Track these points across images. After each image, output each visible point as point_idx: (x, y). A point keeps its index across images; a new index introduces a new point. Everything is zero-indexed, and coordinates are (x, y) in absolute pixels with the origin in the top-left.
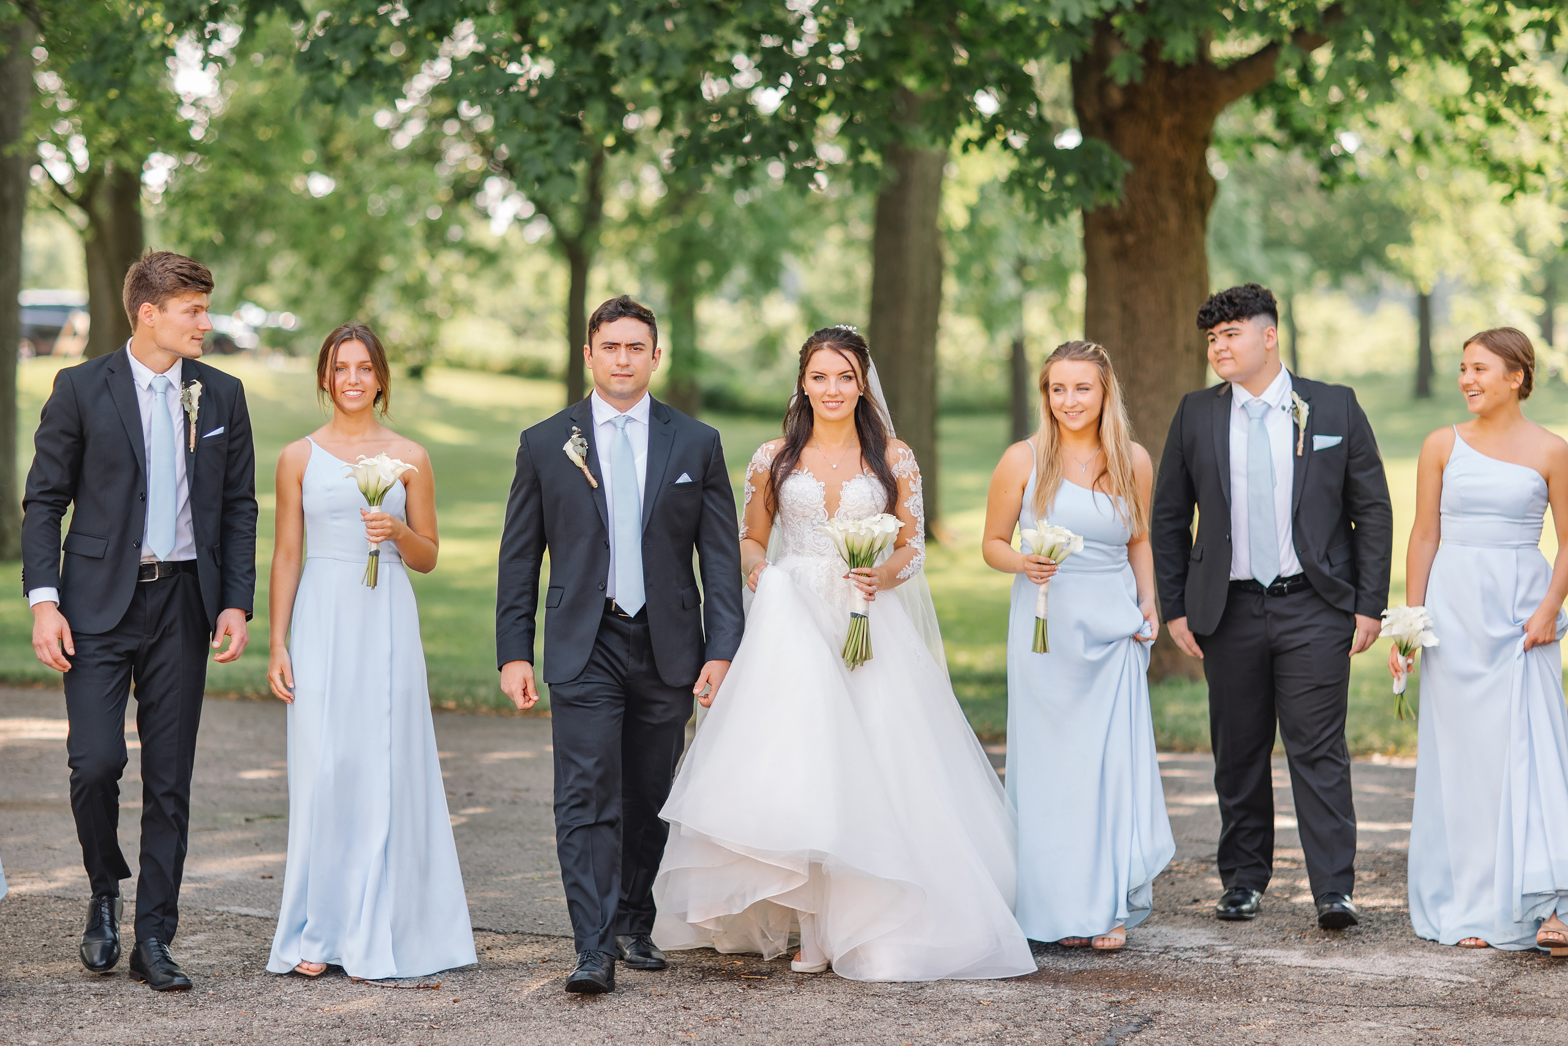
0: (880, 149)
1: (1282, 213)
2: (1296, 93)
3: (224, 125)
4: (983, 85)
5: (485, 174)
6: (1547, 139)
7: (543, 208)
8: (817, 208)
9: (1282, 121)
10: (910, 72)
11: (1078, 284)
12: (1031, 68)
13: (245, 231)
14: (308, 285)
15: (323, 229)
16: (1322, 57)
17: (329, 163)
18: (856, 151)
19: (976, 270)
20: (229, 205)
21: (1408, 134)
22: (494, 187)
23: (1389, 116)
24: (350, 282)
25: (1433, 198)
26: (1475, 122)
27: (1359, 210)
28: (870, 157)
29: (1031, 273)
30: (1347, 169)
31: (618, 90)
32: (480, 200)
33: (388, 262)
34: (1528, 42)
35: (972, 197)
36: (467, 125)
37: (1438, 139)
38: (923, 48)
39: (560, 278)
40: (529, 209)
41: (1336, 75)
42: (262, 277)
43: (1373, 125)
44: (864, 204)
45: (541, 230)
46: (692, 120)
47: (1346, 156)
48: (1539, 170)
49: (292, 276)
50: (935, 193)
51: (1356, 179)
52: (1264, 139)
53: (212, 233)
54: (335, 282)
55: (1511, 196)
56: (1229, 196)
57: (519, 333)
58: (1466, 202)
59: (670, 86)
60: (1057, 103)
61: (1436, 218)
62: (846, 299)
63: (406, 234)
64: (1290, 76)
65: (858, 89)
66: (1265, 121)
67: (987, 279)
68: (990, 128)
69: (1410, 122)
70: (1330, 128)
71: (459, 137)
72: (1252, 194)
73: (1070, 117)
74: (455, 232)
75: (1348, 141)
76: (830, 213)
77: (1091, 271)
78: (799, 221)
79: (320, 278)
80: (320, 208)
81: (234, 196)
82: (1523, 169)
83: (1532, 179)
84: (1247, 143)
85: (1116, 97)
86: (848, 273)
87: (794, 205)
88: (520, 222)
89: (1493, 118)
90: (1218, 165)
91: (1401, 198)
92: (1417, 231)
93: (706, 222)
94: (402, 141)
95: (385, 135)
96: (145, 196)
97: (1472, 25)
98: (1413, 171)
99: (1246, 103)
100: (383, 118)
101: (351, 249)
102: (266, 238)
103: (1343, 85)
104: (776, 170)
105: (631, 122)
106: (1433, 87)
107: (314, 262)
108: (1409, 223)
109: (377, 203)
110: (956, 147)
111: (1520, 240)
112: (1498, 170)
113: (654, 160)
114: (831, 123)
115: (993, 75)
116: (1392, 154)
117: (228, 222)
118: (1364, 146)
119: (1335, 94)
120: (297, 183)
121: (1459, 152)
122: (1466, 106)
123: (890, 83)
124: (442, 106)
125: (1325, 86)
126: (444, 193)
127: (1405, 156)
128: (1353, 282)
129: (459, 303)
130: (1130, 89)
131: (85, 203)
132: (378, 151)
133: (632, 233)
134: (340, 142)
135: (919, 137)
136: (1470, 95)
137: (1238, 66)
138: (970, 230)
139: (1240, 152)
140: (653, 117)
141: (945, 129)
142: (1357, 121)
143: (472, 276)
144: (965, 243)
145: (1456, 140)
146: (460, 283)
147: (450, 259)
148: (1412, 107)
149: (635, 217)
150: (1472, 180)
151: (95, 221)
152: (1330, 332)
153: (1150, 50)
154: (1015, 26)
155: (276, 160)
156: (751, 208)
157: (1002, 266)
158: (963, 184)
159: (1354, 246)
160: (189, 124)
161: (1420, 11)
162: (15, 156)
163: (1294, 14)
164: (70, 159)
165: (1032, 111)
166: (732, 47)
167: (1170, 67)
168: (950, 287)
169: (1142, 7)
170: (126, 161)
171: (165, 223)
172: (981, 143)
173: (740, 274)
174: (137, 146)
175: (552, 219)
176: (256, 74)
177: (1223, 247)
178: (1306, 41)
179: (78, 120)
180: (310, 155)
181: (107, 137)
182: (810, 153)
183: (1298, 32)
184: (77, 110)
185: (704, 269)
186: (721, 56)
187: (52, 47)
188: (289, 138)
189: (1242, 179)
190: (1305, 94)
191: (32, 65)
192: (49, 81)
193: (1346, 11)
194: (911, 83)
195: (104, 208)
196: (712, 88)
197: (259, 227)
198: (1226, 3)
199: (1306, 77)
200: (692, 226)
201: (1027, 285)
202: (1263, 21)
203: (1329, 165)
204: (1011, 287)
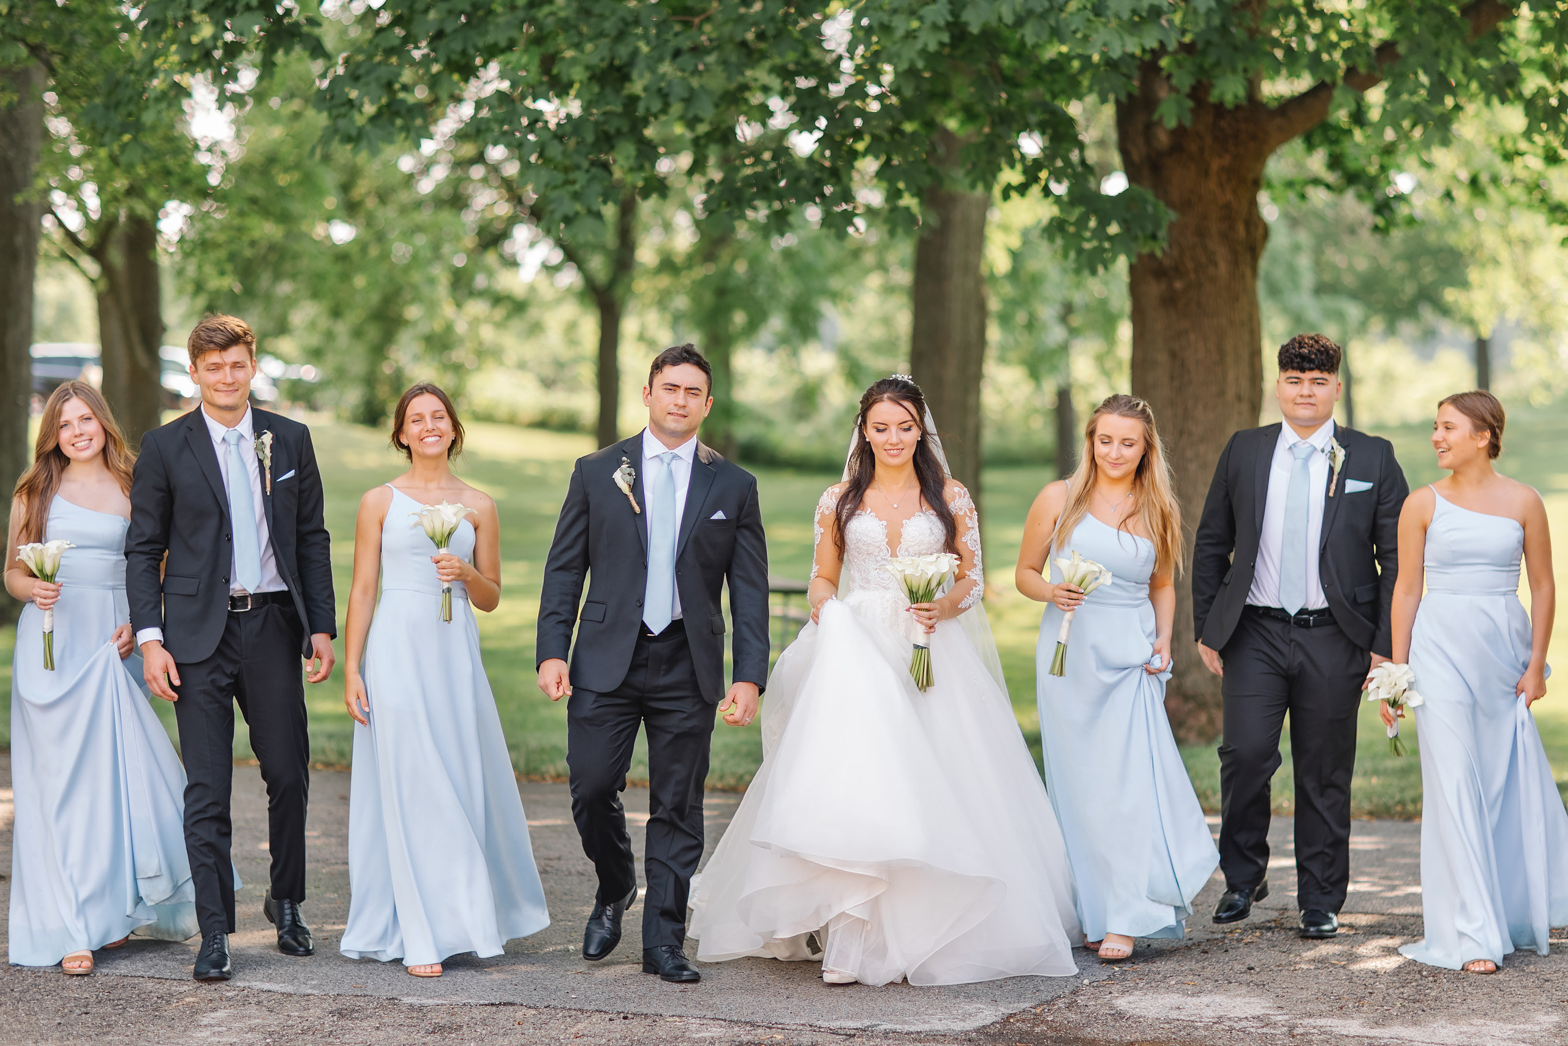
0: (918, 193)
1: (1335, 257)
2: (1349, 132)
3: (244, 171)
4: (1027, 127)
5: (512, 221)
7: (572, 255)
8: (857, 253)
9: (1335, 162)
10: (951, 114)
11: (1125, 331)
12: (1074, 109)
13: (264, 280)
14: (330, 335)
15: (345, 277)
16: (1376, 96)
17: (351, 209)
18: (893, 195)
19: (1021, 317)
20: (248, 253)
21: (1464, 175)
22: (522, 233)
23: (1444, 158)
24: (373, 333)
25: (1490, 239)
26: (1534, 162)
27: (1416, 253)
28: (908, 201)
29: (1076, 320)
30: (1403, 210)
31: (649, 132)
32: (508, 247)
33: (413, 312)
35: (1015, 242)
36: (495, 169)
37: (1495, 180)
38: (963, 89)
39: (589, 328)
40: (557, 256)
41: (1391, 117)
42: (282, 328)
43: (1428, 165)
44: (904, 249)
45: (570, 277)
46: (726, 163)
47: (1401, 198)
49: (312, 325)
50: (977, 238)
51: (1411, 221)
52: (1316, 181)
53: (230, 283)
54: (357, 333)
56: (1280, 239)
57: (548, 384)
58: (1526, 244)
59: (702, 128)
60: (1101, 143)
61: (1495, 262)
62: (886, 347)
63: (432, 281)
64: (1341, 116)
65: (896, 131)
66: (1317, 162)
67: (1031, 325)
68: (1032, 171)
69: (1466, 162)
70: (1383, 168)
71: (486, 181)
72: (1304, 237)
73: (1116, 159)
74: (480, 281)
75: (1403, 182)
76: (869, 258)
77: (1138, 317)
78: (836, 268)
79: (342, 329)
80: (342, 256)
81: (253, 243)
84: (1298, 186)
85: (1163, 139)
86: (887, 321)
87: (832, 250)
88: (549, 269)
89: (1552, 158)
90: (1269, 209)
91: (1459, 240)
92: (1474, 275)
93: (741, 268)
94: (426, 186)
95: (409, 179)
96: (161, 244)
97: (1529, 62)
98: (1470, 212)
99: (1297, 144)
100: (406, 164)
101: (375, 298)
102: (285, 288)
103: (1397, 127)
104: (813, 213)
105: (664, 166)
106: (1490, 126)
107: (336, 313)
108: (1467, 266)
109: (400, 251)
110: (997, 191)
112: (1557, 211)
113: (687, 206)
114: (869, 165)
115: (1036, 118)
116: (1448, 195)
117: (247, 271)
118: (1419, 186)
119: (1390, 135)
120: (319, 230)
121: (1516, 192)
122: (1523, 145)
123: (930, 124)
124: (468, 150)
125: (1379, 127)
126: (470, 241)
127: (1462, 195)
128: (1407, 328)
129: (486, 354)
130: (1179, 132)
131: (97, 252)
132: (404, 197)
133: (665, 281)
134: (361, 188)
135: (958, 180)
136: (1528, 134)
137: (1290, 106)
138: (1014, 274)
139: (1292, 195)
140: (685, 160)
141: (987, 174)
142: (1411, 161)
143: (500, 325)
144: (1008, 290)
145: (1514, 180)
146: (487, 333)
147: (477, 308)
148: (1469, 146)
149: (668, 264)
150: (1531, 222)
151: (107, 270)
152: (1387, 378)
153: (1198, 92)
154: (1058, 66)
155: (296, 207)
156: (788, 254)
157: (1047, 313)
158: (1005, 228)
159: (1409, 290)
160: (206, 169)
161: (1476, 52)
162: (27, 204)
163: (1346, 54)
164: (82, 207)
165: (1075, 156)
166: (766, 89)
167: (1219, 108)
168: (994, 333)
169: (1188, 49)
170: (141, 208)
171: (180, 273)
172: (1022, 189)
173: (777, 323)
174: (152, 193)
175: (581, 267)
176: (274, 118)
177: (1274, 291)
178: (1358, 81)
179: (89, 166)
180: (331, 202)
181: (120, 183)
182: (847, 196)
183: (1351, 71)
184: (88, 155)
185: (739, 318)
186: (756, 98)
187: (63, 92)
188: (309, 184)
189: (1293, 222)
190: (1358, 135)
191: (43, 109)
192: (60, 126)
193: (1401, 49)
194: (952, 124)
195: (117, 257)
196: (747, 131)
197: (278, 276)
198: (1276, 43)
199: (1359, 117)
200: (727, 273)
201: (1074, 332)
202: (1315, 62)
203: (1384, 207)
204: (1056, 334)
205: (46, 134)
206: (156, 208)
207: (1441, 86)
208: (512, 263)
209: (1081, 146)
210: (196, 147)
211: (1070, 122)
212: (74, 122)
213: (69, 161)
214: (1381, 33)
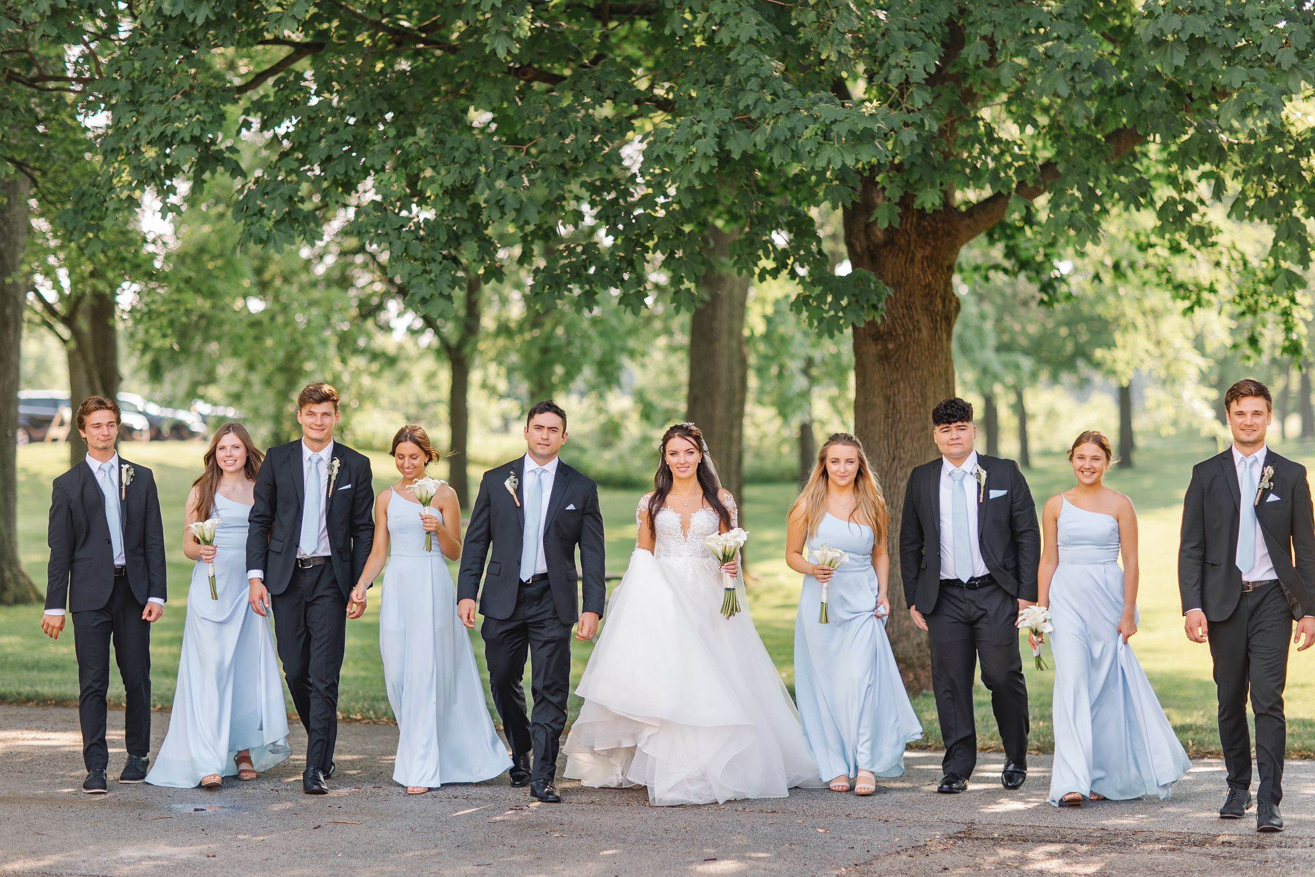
0: (696, 279)
1: (1012, 323)
2: (1021, 229)
3: (181, 258)
4: (778, 226)
5: (385, 295)
6: (1218, 264)
7: (429, 322)
8: (649, 320)
9: (1010, 252)
10: (719, 216)
11: (852, 379)
12: (813, 212)
13: (198, 339)
14: (247, 383)
15: (258, 339)
16: (1042, 202)
17: (263, 287)
18: (676, 279)
19: (773, 369)
20: (184, 320)
21: (1109, 261)
23: (1095, 250)
24: (280, 381)
25: (1131, 311)
26: (1163, 251)
27: (1074, 320)
28: (688, 285)
29: (814, 372)
30: (1063, 289)
31: (489, 231)
32: (383, 316)
33: (309, 366)
34: (1204, 189)
35: (769, 310)
36: (373, 257)
37: (1132, 265)
38: (728, 196)
39: (445, 377)
40: (419, 323)
41: (1054, 221)
42: (211, 378)
43: (1082, 255)
44: (684, 318)
45: (428, 338)
46: (549, 253)
47: (1062, 279)
48: (1212, 290)
49: (233, 375)
50: (740, 309)
51: (1069, 296)
52: (996, 267)
53: (171, 342)
54: (268, 382)
55: (1191, 309)
56: (970, 309)
58: (1156, 314)
59: (530, 228)
60: (834, 237)
61: (1133, 325)
62: (670, 391)
63: (324, 343)
64: (1015, 217)
65: (678, 231)
66: (997, 252)
67: (782, 375)
68: (782, 258)
69: (1111, 252)
70: (1048, 257)
71: (365, 266)
72: (988, 308)
73: (843, 248)
74: (362, 342)
76: (658, 325)
77: (860, 370)
78: (633, 331)
79: (256, 378)
80: (255, 323)
81: (188, 312)
82: (1200, 288)
83: (1206, 295)
84: (983, 271)
85: (879, 235)
86: (671, 372)
87: (629, 318)
88: (413, 332)
89: (1176, 249)
90: (961, 288)
91: (1105, 311)
92: (1118, 337)
93: (560, 332)
94: (320, 270)
95: (307, 265)
96: (118, 313)
97: (1158, 176)
98: (1115, 289)
99: (982, 238)
100: (305, 252)
101: (281, 354)
102: (213, 347)
104: (615, 292)
105: (502, 254)
106: (1129, 225)
107: (251, 367)
108: (1113, 331)
109: (300, 319)
110: (756, 275)
111: (1199, 344)
112: (1180, 289)
113: (518, 286)
114: (657, 258)
115: (784, 219)
116: (1097, 277)
117: (183, 335)
118: (1076, 270)
120: (238, 304)
121: (1149, 274)
122: (1154, 239)
123: (703, 224)
124: (352, 242)
125: (1045, 225)
126: (354, 312)
127: (1108, 278)
128: (1067, 378)
129: (366, 397)
130: (890, 230)
131: (69, 320)
132: (304, 278)
133: (502, 342)
134: (272, 270)
136: (1159, 231)
137: (975, 209)
138: (768, 336)
139: (977, 277)
140: (517, 251)
141: (749, 261)
142: (1069, 252)
143: (376, 375)
144: (762, 347)
145: (1147, 265)
146: (366, 381)
147: (357, 362)
149: (504, 330)
150: (1159, 298)
151: (76, 333)
152: (1052, 414)
153: (906, 202)
154: (800, 179)
155: (221, 286)
156: (595, 322)
157: (794, 365)
158: (762, 301)
159: (1069, 347)
160: (153, 256)
161: (1118, 169)
162: (15, 284)
163: (1019, 171)
164: (57, 285)
165: (814, 247)
166: (578, 199)
167: (922, 211)
168: (753, 382)
169: (899, 168)
170: (102, 286)
171: (132, 335)
172: (775, 273)
173: (588, 373)
174: (110, 275)
175: (437, 332)
176: (205, 219)
177: (965, 349)
178: (1027, 192)
179: (62, 255)
180: (246, 283)
181: (87, 267)
182: (641, 280)
183: (1021, 184)
184: (62, 247)
185: (559, 370)
186: (571, 205)
187: (42, 198)
188: (231, 269)
189: (981, 298)
190: (1028, 232)
191: (29, 212)
192: (40, 224)
193: (1061, 168)
194: (720, 223)
195: (84, 324)
196: (564, 230)
197: (206, 339)
198: (964, 163)
199: (1029, 219)
200: (550, 337)
201: (813, 380)
202: (994, 178)
203: (1048, 287)
204: (801, 382)
205: (30, 230)
206: (114, 287)
207: (1090, 197)
208: (386, 328)
209: (819, 241)
210: (145, 241)
211: (811, 221)
212: (51, 222)
213: (48, 251)
214: (1046, 154)
